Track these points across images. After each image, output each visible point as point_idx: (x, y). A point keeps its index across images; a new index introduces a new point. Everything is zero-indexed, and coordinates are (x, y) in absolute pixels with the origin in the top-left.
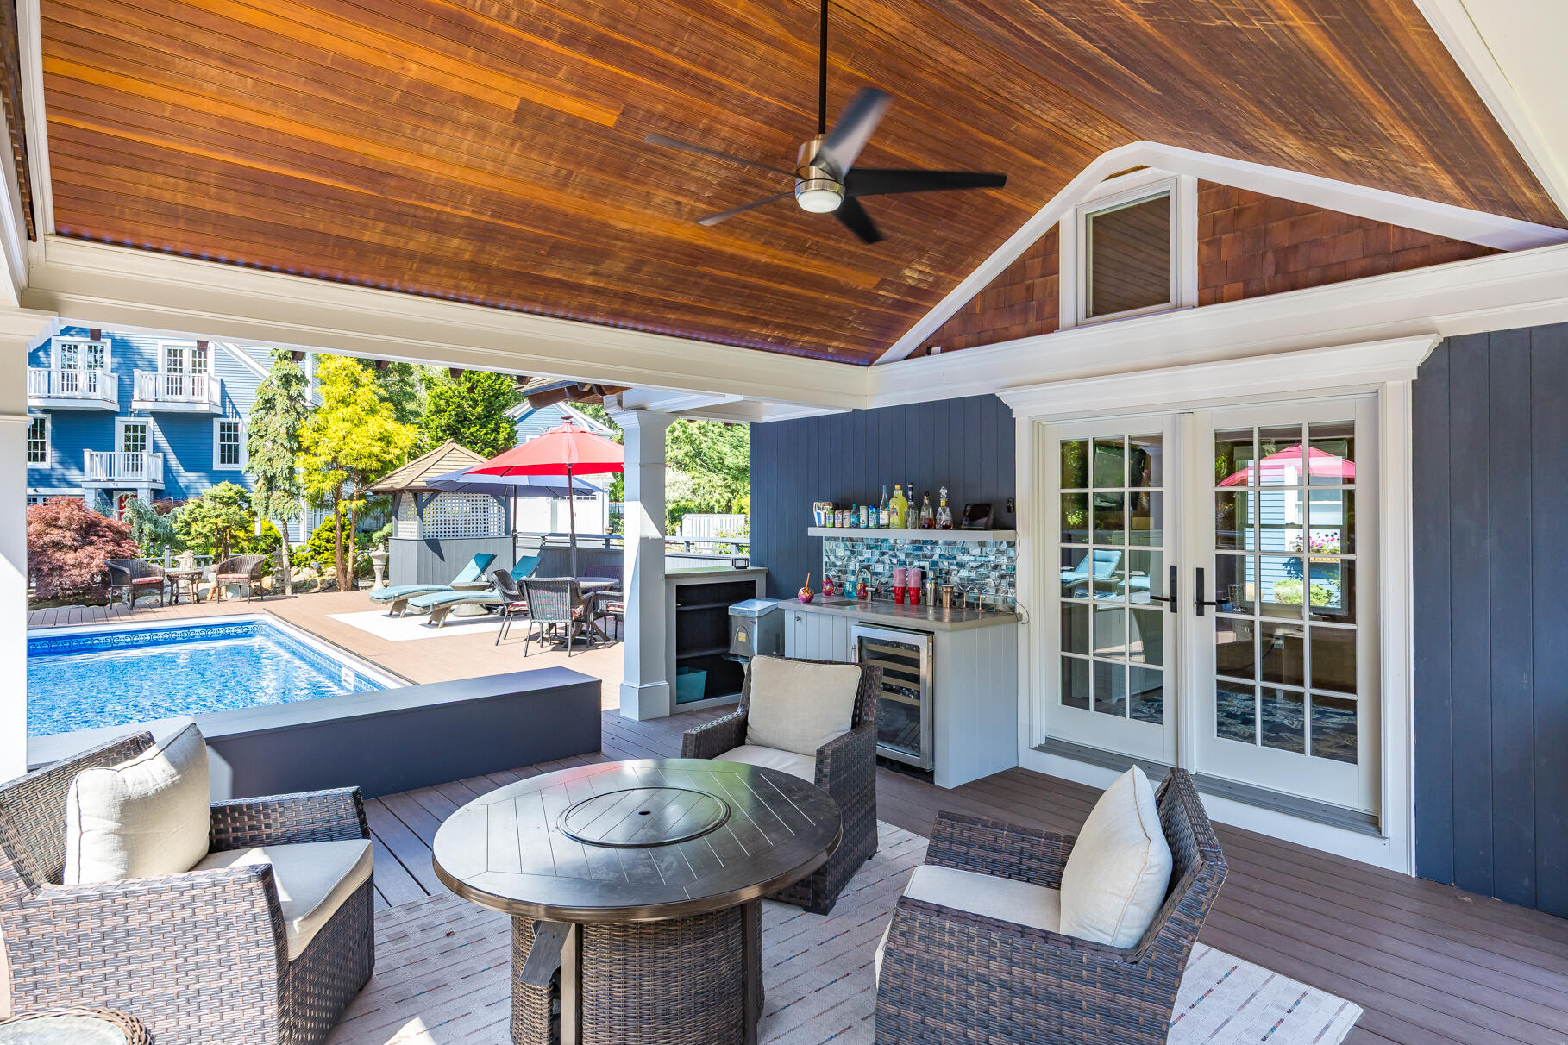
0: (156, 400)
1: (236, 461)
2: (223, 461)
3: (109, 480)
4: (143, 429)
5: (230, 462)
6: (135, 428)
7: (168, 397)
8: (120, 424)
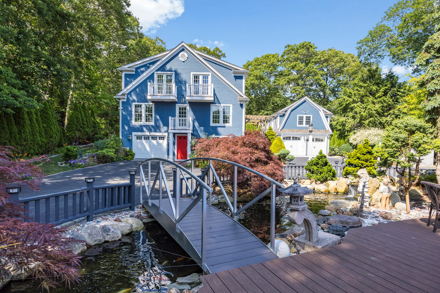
0: (190, 96)
1: (219, 123)
2: (213, 122)
3: (174, 129)
4: (185, 109)
5: (216, 123)
6: (183, 108)
7: (194, 95)
8: (178, 106)
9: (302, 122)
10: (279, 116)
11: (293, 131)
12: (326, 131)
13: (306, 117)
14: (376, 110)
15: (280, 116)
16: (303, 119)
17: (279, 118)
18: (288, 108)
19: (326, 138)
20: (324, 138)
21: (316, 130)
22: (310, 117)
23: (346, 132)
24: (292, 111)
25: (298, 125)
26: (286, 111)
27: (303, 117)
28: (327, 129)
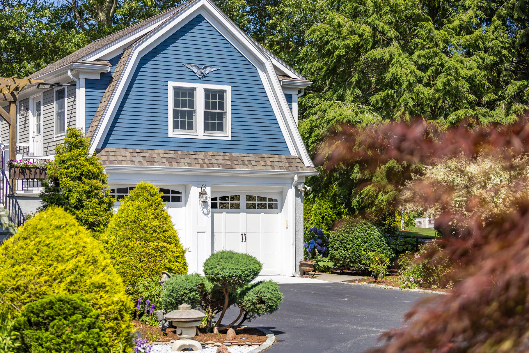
9: (191, 115)
10: (82, 82)
11: (151, 161)
12: (290, 160)
13: (208, 93)
14: (470, 80)
15: (90, 84)
16: (192, 104)
17: (81, 93)
18: (129, 46)
19: (291, 192)
20: (283, 194)
21: (248, 157)
22: (221, 94)
23: (357, 168)
24: (144, 60)
25: (172, 133)
26: (115, 61)
27: (191, 92)
28: (293, 153)
